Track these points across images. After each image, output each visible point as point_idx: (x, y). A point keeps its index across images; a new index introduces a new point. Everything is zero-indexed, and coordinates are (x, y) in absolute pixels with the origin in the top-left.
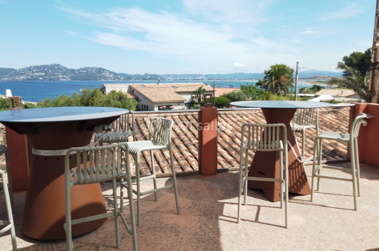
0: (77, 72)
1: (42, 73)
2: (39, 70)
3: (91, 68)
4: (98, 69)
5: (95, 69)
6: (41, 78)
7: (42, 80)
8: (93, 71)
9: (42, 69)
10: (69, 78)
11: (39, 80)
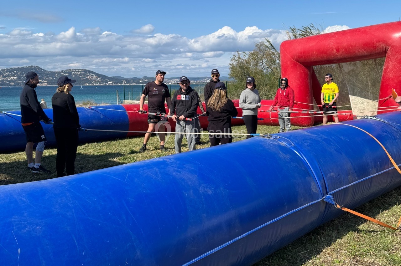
0: (57, 75)
1: (14, 77)
2: (12, 73)
3: (75, 70)
4: (83, 71)
5: (80, 71)
6: (12, 84)
7: (13, 85)
8: (78, 73)
9: (15, 71)
10: (47, 82)
11: (10, 85)
